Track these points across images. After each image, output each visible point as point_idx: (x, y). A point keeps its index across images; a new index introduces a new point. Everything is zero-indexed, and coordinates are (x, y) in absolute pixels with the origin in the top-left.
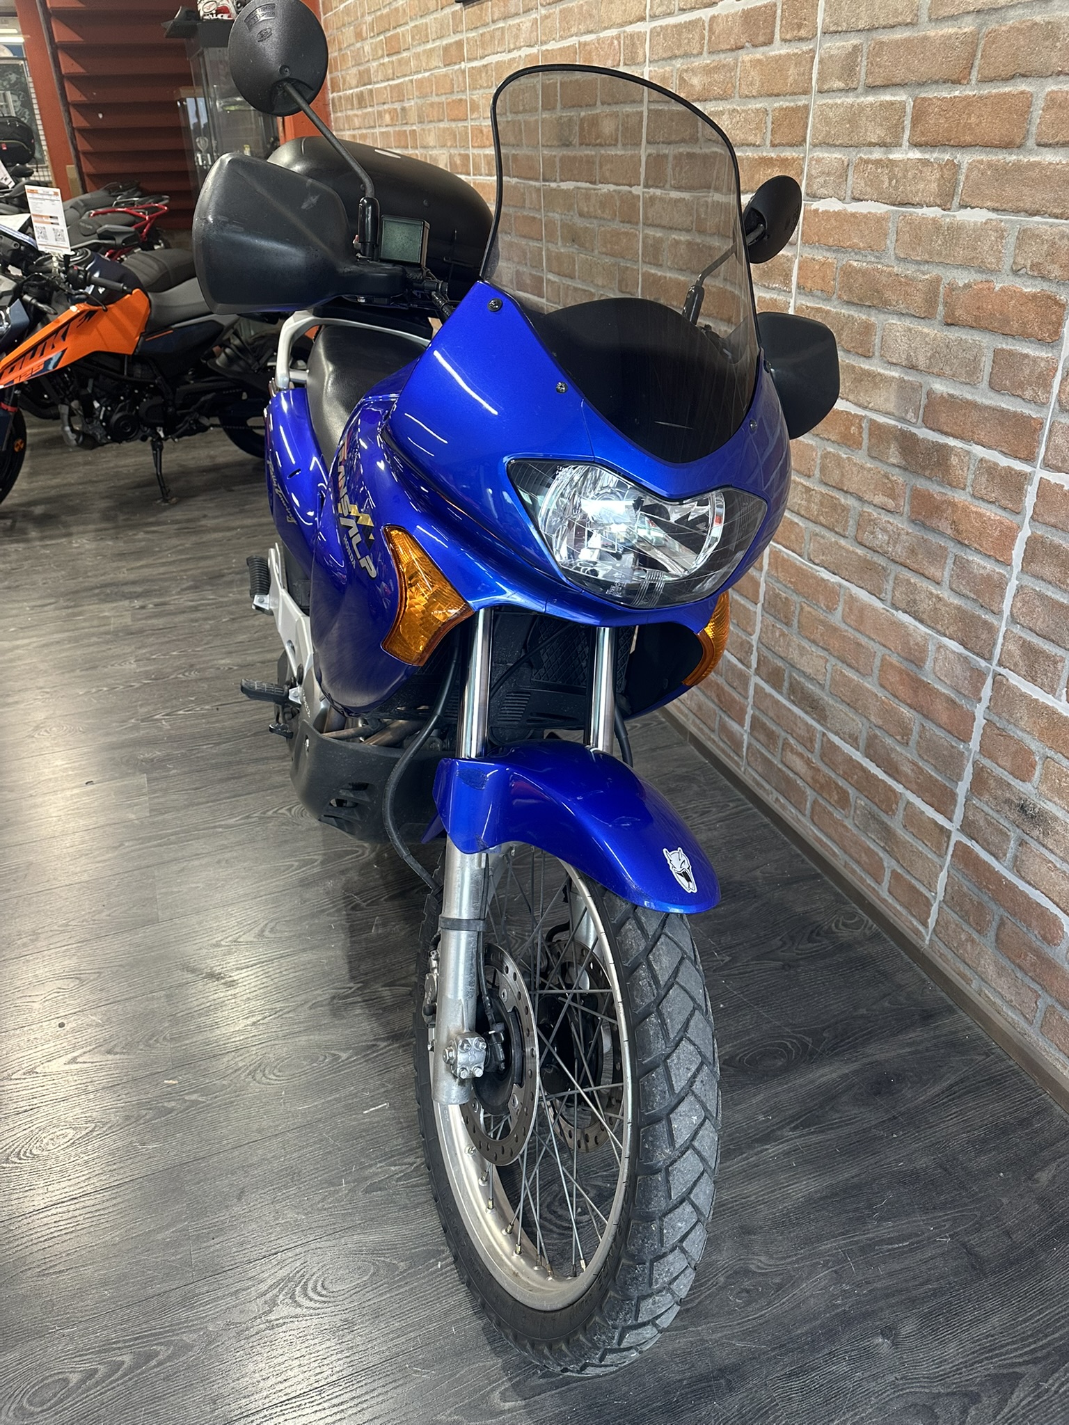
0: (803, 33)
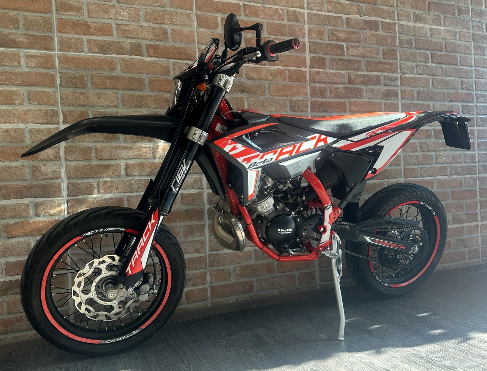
0: (391, 31)
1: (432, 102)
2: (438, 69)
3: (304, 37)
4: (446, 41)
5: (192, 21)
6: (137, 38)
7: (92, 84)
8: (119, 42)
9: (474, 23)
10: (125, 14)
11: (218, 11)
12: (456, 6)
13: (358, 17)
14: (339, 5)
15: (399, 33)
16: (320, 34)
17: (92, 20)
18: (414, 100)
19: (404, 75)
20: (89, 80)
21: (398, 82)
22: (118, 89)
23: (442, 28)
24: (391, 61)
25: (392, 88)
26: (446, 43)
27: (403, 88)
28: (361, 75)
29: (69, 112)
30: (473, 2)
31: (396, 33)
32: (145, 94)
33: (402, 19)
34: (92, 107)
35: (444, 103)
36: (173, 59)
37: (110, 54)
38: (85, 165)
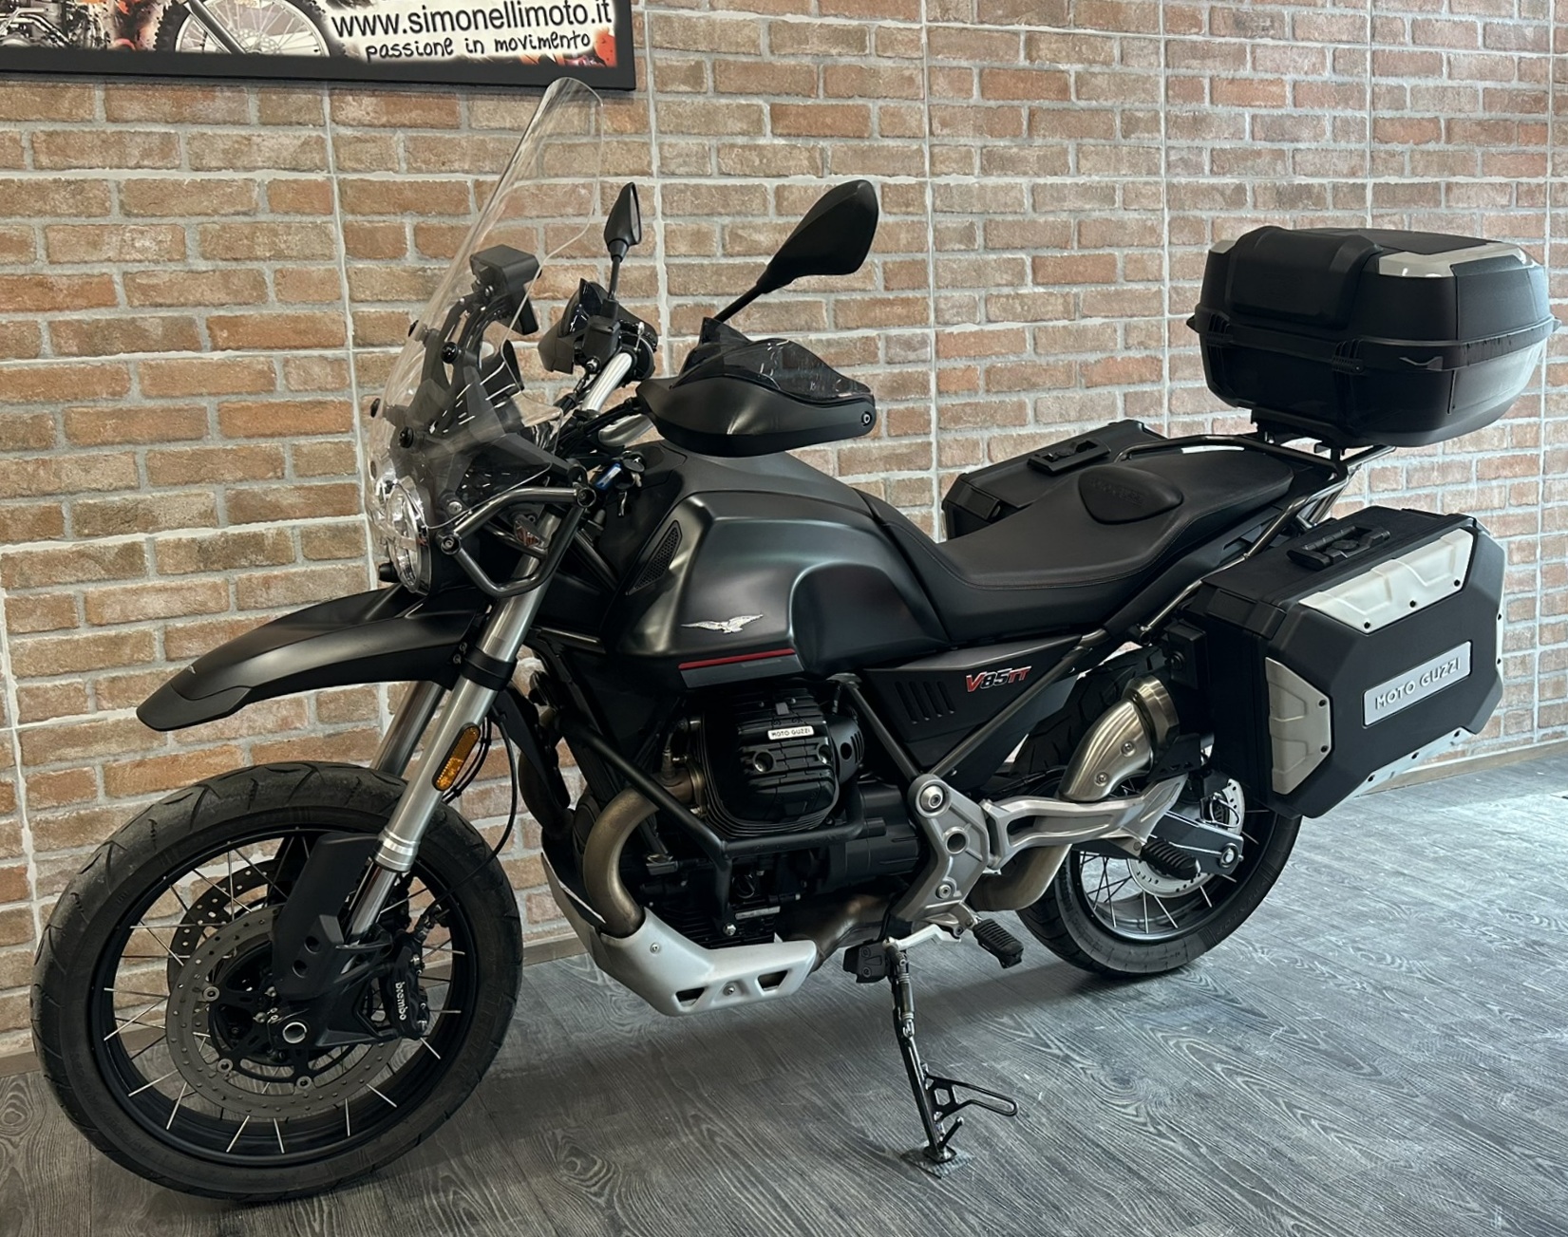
0: (911, 209)
1: (1033, 395)
2: (1052, 300)
3: (651, 255)
4: (1082, 217)
5: (331, 242)
6: (183, 305)
7: (68, 437)
8: (133, 320)
9: (1172, 152)
10: (147, 244)
11: (404, 208)
12: (1118, 111)
13: (812, 180)
14: (754, 153)
15: (935, 211)
16: (699, 239)
17: (58, 270)
18: (976, 393)
19: (948, 330)
20: (60, 427)
21: (930, 351)
22: (136, 443)
23: (1069, 181)
24: (910, 294)
25: (910, 369)
26: (1080, 224)
27: (944, 364)
28: (821, 341)
29: (12, 512)
30: (1170, 93)
31: (925, 212)
32: (208, 447)
33: (945, 170)
34: (71, 493)
35: (1069, 394)
36: (283, 348)
37: (111, 354)
38: (60, 643)
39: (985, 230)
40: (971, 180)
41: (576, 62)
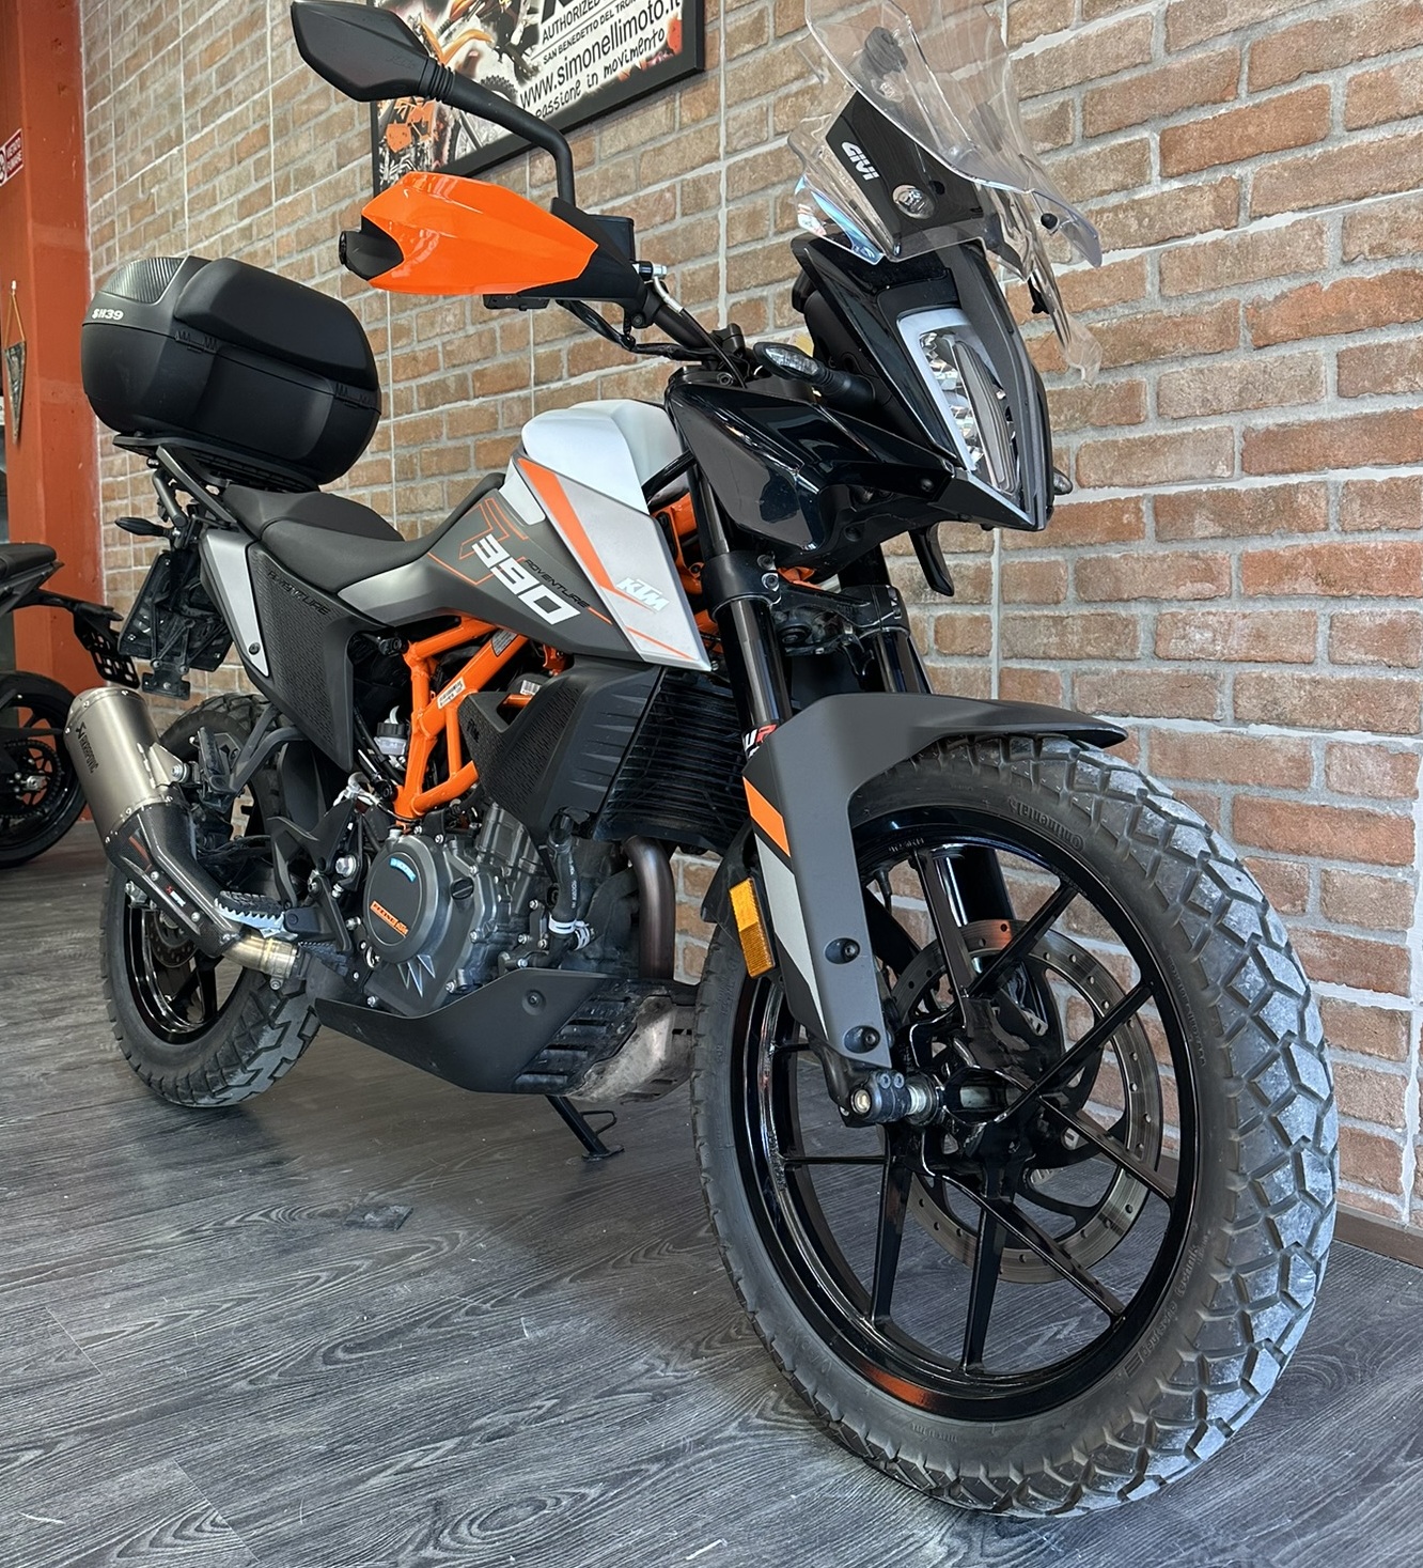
39: (1084, 110)
40: (1065, 37)
41: (654, 62)
